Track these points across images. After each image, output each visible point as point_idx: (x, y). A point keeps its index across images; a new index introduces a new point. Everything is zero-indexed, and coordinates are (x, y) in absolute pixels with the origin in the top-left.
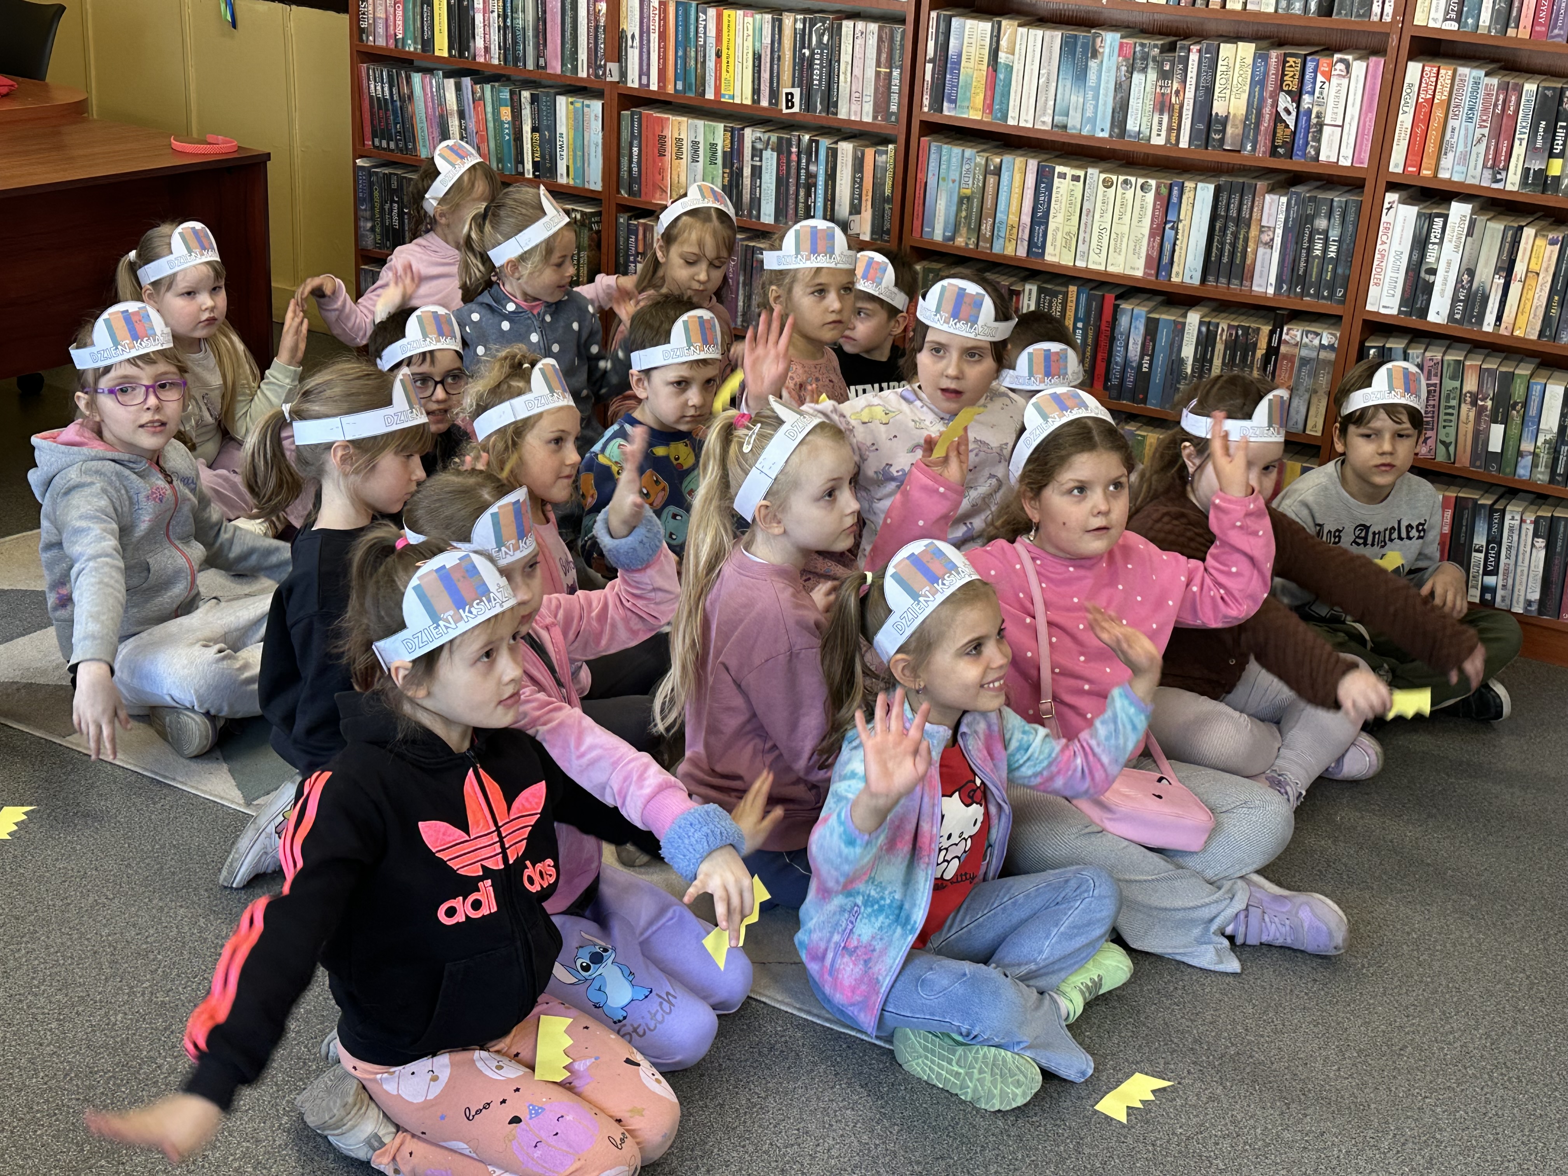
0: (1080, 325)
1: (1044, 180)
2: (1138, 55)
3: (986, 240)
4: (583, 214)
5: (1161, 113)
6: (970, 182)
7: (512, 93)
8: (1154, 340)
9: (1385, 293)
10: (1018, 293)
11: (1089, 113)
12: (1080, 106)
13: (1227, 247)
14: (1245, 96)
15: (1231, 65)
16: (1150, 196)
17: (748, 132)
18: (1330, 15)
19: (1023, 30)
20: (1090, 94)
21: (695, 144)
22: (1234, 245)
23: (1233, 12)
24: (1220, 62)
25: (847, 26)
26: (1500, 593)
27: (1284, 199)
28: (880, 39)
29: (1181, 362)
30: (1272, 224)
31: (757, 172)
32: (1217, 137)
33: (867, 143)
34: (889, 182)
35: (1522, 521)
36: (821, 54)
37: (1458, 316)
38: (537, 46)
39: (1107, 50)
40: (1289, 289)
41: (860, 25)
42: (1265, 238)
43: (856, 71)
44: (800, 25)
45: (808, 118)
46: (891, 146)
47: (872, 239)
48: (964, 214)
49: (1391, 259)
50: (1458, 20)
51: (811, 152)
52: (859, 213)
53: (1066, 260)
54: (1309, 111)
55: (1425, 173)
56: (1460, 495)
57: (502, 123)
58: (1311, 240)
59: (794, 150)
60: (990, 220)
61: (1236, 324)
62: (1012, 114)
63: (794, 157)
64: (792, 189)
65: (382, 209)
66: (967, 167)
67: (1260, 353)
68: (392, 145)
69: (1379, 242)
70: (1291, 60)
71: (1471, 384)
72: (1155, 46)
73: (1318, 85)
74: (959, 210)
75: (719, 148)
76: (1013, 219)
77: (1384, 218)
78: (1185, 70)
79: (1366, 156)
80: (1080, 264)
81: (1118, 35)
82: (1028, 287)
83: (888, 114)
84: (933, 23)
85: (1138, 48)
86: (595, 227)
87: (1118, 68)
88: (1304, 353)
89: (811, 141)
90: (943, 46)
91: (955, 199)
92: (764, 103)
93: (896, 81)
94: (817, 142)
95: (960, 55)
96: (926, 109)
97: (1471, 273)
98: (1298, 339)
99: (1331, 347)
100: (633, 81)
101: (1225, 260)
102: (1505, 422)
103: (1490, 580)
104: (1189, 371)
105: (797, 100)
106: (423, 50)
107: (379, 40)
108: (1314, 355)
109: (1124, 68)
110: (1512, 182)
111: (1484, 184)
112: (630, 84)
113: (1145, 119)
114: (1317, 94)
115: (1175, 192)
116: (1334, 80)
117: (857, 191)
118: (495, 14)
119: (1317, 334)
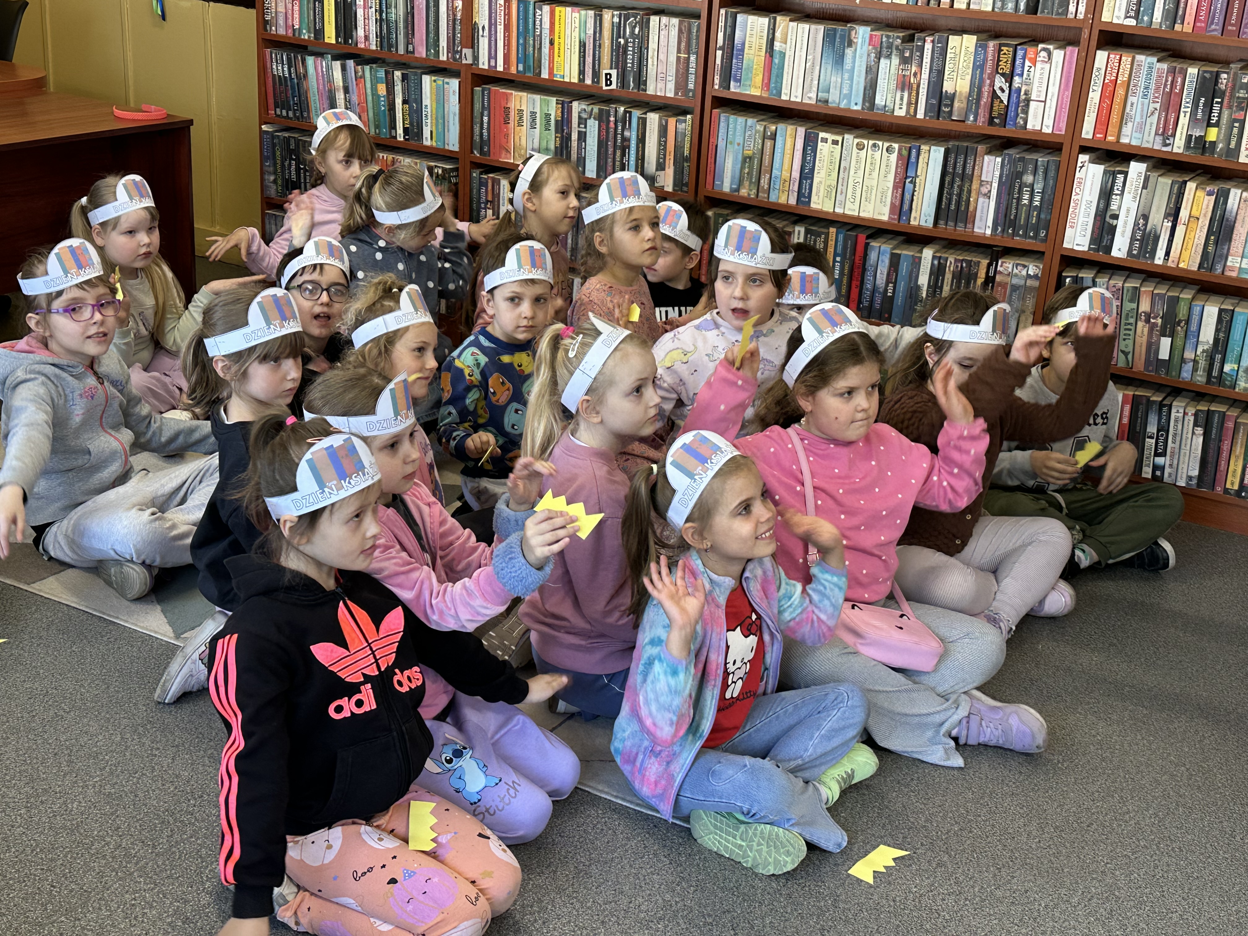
0: (838, 259)
1: (810, 143)
2: (885, 45)
3: (764, 192)
4: (444, 170)
5: (903, 90)
6: (752, 146)
7: (387, 73)
8: (896, 271)
9: (1078, 234)
10: (790, 234)
11: (845, 91)
12: (839, 85)
13: (955, 197)
14: (969, 77)
15: (958, 52)
16: (894, 157)
17: (575, 104)
18: (1036, 13)
19: (793, 24)
20: (846, 76)
21: (533, 114)
22: (959, 195)
23: (960, 10)
24: (949, 51)
25: (654, 20)
26: (1167, 471)
27: (999, 160)
28: (680, 31)
29: (918, 288)
30: (990, 180)
31: (582, 137)
32: (947, 110)
33: (670, 114)
34: (687, 145)
35: (1185, 414)
36: (634, 42)
37: (1135, 252)
38: (406, 35)
39: (860, 41)
40: (1003, 231)
41: (665, 19)
42: (984, 190)
43: (662, 57)
44: (616, 20)
45: (623, 94)
46: (689, 117)
47: (674, 190)
48: (747, 170)
49: (1083, 207)
50: (1136, 17)
51: (625, 121)
52: (664, 169)
53: (828, 207)
54: (1019, 90)
55: (1110, 138)
56: (1136, 393)
57: (379, 96)
58: (1020, 192)
59: (612, 119)
60: (768, 176)
61: (961, 258)
62: (785, 90)
63: (612, 125)
64: (611, 150)
65: (283, 166)
66: (749, 133)
67: (980, 281)
68: (291, 114)
69: (1074, 193)
70: (1005, 49)
71: (1145, 306)
72: (898, 37)
73: (1026, 68)
74: (742, 168)
75: (553, 117)
76: (786, 175)
77: (1078, 175)
78: (922, 57)
79: (1063, 125)
80: (839, 210)
81: (869, 29)
82: (797, 229)
83: (686, 91)
84: (722, 19)
85: (884, 39)
86: (453, 180)
87: (868, 55)
88: (1015, 281)
89: (625, 112)
90: (730, 37)
91: (740, 158)
92: (588, 81)
93: (693, 65)
94: (630, 113)
95: (743, 44)
96: (716, 87)
97: (1146, 217)
98: (1010, 270)
99: (1036, 277)
100: (484, 64)
101: (953, 207)
102: (1172, 335)
103: (1160, 460)
104: (924, 295)
105: (614, 79)
106: (315, 38)
107: (280, 30)
108: (1022, 282)
109: (873, 55)
110: (1178, 146)
111: (1157, 147)
112: (481, 66)
113: (889, 96)
114: (1025, 76)
115: (914, 152)
116: (1039, 65)
117: (662, 152)
118: (373, 9)
119: (1025, 266)
